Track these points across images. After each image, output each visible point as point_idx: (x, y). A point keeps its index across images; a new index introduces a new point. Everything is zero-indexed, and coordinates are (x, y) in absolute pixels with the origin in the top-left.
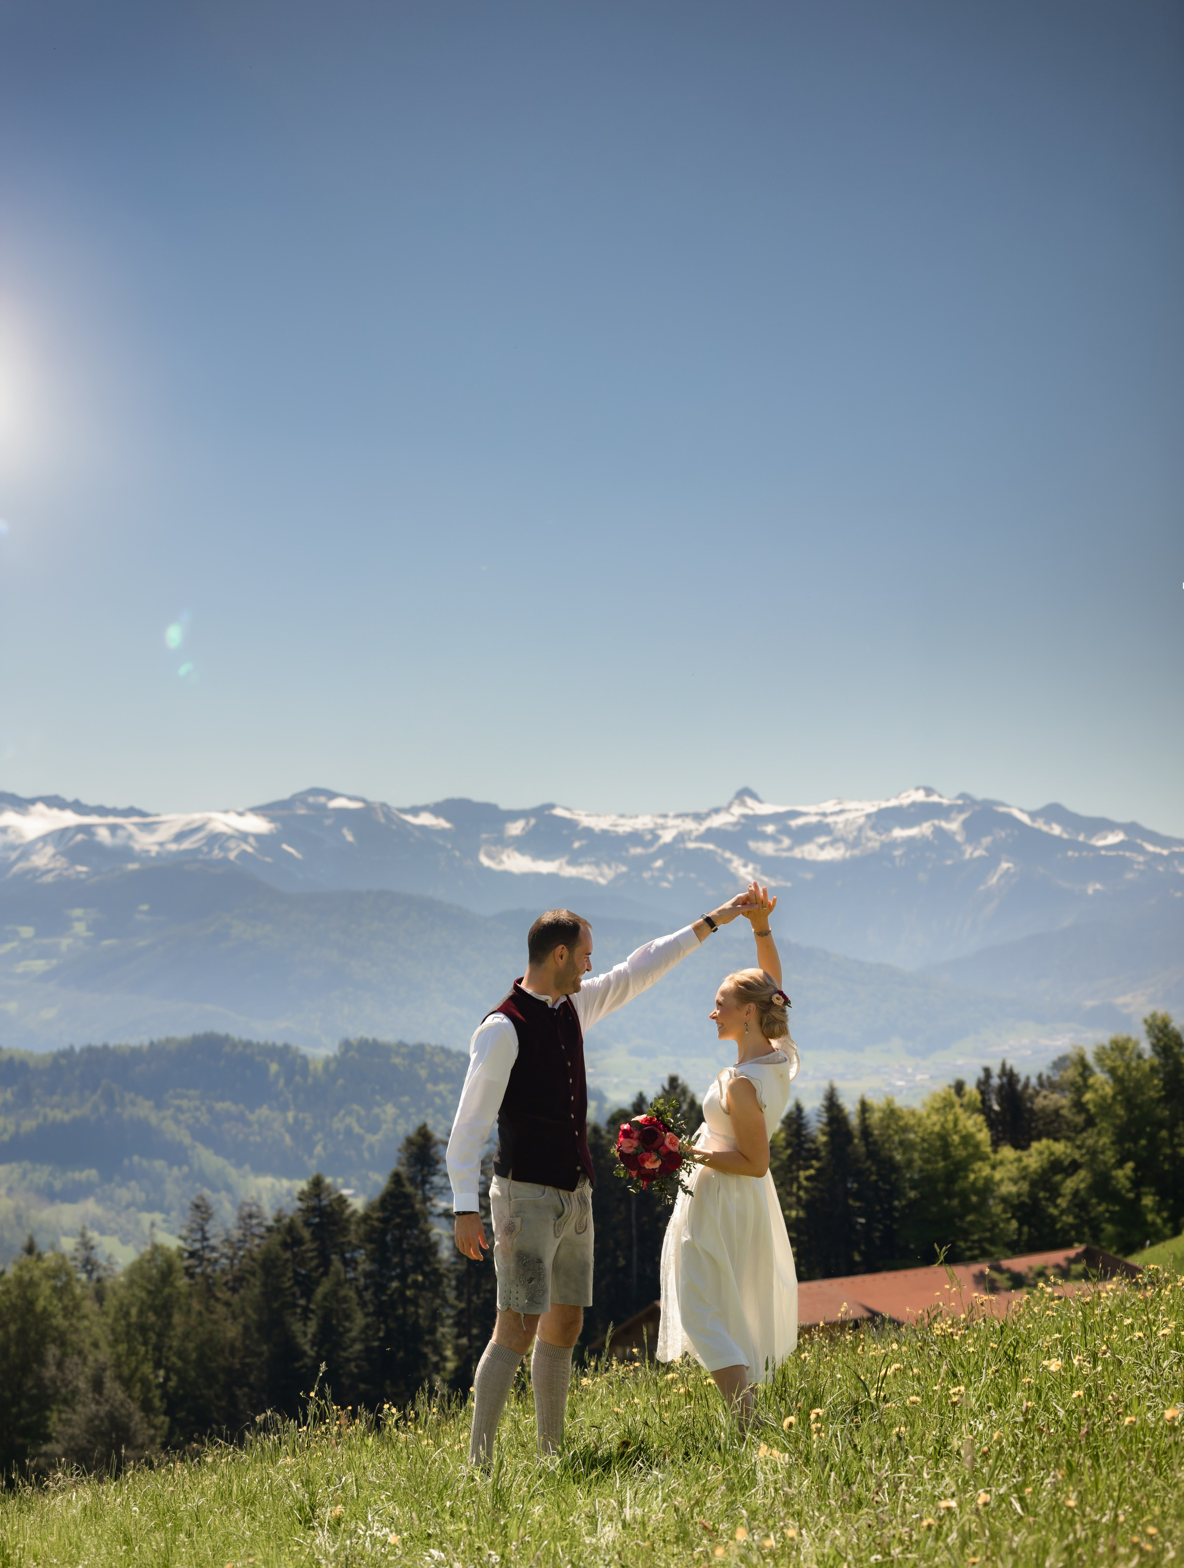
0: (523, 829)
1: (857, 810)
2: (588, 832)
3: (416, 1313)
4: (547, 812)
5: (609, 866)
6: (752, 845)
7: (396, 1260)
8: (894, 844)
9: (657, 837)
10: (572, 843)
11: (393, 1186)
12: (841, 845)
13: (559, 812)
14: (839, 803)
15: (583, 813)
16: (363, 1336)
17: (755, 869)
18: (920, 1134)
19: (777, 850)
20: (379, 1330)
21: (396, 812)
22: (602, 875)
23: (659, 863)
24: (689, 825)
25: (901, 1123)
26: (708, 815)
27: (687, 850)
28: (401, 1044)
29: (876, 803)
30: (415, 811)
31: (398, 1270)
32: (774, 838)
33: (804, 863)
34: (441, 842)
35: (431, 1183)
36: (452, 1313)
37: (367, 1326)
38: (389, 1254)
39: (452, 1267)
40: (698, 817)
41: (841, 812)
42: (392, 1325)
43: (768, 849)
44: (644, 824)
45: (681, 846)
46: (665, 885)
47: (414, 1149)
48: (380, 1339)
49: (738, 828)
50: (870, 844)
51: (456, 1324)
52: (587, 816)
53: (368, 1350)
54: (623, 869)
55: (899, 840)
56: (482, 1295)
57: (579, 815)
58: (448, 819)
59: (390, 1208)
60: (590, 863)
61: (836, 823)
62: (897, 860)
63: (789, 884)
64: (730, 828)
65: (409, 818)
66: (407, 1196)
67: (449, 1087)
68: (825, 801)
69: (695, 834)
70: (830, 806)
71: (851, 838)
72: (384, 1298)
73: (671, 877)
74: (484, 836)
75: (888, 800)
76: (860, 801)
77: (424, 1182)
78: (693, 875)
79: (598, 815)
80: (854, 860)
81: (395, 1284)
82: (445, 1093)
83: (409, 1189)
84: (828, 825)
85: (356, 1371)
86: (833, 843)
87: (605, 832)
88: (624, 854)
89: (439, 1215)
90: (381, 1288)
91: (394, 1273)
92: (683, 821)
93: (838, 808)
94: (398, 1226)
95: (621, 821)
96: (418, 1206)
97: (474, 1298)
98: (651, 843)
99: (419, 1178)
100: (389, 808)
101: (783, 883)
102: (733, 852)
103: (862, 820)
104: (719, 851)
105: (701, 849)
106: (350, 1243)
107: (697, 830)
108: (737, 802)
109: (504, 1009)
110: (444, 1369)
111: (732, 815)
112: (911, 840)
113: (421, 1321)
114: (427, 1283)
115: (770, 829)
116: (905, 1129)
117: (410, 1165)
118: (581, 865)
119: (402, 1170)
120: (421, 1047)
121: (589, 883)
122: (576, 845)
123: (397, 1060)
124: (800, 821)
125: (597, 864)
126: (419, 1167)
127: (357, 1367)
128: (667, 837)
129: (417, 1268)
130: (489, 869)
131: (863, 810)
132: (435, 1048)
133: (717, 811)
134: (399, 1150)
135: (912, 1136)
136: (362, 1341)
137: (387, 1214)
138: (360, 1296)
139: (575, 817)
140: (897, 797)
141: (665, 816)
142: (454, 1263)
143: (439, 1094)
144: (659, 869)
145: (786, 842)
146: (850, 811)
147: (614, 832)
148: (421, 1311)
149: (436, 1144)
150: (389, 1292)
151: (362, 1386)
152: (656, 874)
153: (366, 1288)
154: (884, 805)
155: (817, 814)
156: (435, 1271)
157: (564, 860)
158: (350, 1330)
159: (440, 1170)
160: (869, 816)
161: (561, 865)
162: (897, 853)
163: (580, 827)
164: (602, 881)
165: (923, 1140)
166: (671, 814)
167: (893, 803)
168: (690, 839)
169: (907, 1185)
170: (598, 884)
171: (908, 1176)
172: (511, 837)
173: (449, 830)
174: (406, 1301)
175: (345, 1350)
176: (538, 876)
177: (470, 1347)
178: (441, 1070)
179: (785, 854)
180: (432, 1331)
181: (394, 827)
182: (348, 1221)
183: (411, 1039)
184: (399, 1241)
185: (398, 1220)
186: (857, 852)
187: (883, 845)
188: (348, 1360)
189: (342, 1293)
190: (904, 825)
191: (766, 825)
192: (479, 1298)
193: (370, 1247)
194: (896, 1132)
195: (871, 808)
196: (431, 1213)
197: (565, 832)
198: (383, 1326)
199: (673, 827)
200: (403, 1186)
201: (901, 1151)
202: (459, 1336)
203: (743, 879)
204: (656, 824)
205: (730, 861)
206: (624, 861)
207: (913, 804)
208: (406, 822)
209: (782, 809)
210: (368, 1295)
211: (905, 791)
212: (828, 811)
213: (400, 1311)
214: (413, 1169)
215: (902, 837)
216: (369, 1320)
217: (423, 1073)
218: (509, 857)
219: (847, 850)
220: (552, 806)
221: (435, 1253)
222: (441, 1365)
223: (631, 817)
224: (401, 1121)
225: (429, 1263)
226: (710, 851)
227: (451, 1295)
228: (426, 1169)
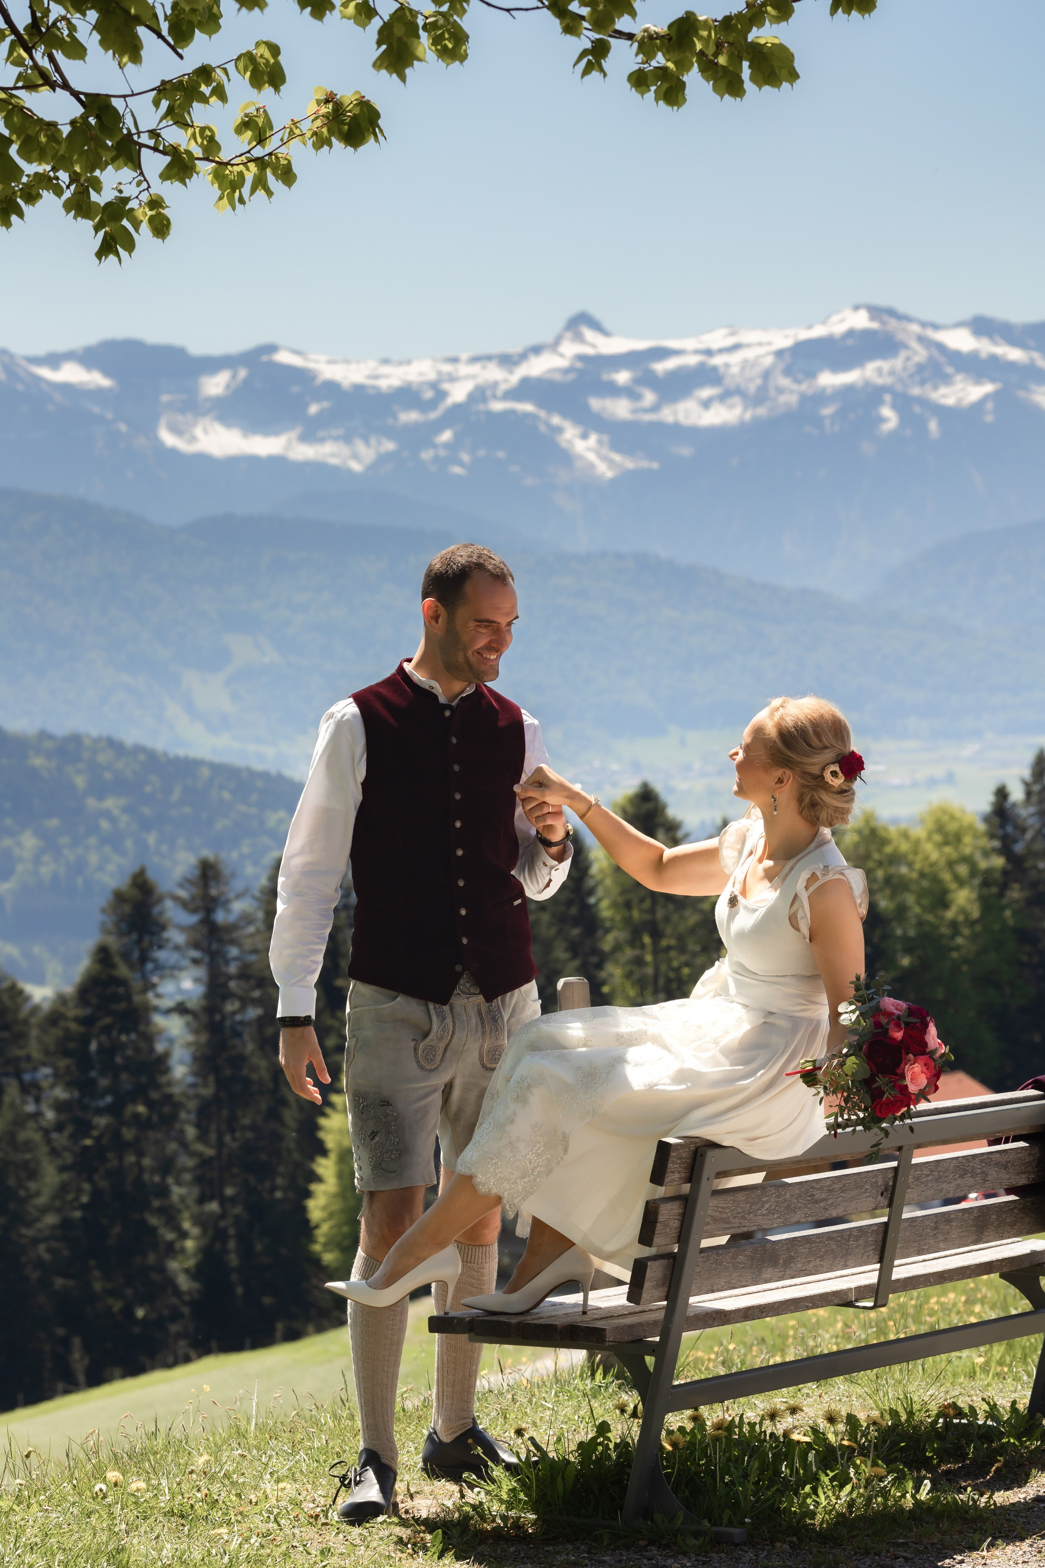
0: (228, 386)
1: (760, 344)
2: (332, 388)
3: (138, 1164)
4: (265, 358)
5: (367, 442)
6: (595, 403)
7: (104, 1082)
8: (821, 397)
9: (442, 395)
10: (306, 407)
11: (98, 967)
12: (736, 400)
13: (284, 357)
14: (733, 334)
15: (323, 358)
16: (58, 1203)
17: (600, 442)
18: (918, 866)
19: (634, 411)
20: (79, 1191)
21: (24, 363)
22: (355, 456)
23: (446, 436)
24: (493, 373)
25: (888, 849)
26: (523, 357)
27: (489, 414)
28: (44, 735)
29: (791, 332)
30: (54, 360)
31: (109, 1099)
32: (629, 392)
33: (678, 432)
34: (96, 410)
35: (155, 961)
36: (190, 1162)
37: (63, 1188)
38: (93, 1074)
39: (191, 1092)
40: (508, 361)
41: (736, 347)
42: (103, 1184)
43: (621, 409)
44: (421, 374)
45: (481, 407)
46: (457, 470)
47: (127, 908)
48: (83, 1207)
49: (571, 376)
50: (783, 399)
51: (199, 1180)
52: (330, 362)
53: (66, 1224)
54: (389, 446)
55: (829, 391)
56: (238, 1134)
57: (317, 362)
58: (106, 373)
59: (94, 1001)
60: (336, 439)
61: (727, 365)
62: (827, 422)
63: (655, 465)
64: (558, 377)
65: (45, 373)
66: (121, 982)
67: (122, 801)
68: (710, 331)
69: (503, 387)
70: (717, 339)
71: (752, 388)
72: (88, 1142)
73: (466, 457)
74: (165, 398)
75: (810, 327)
76: (765, 329)
77: (144, 959)
78: (501, 454)
79: (347, 362)
80: (757, 422)
81: (102, 1121)
82: (116, 812)
83: (123, 971)
84: (715, 369)
85: (47, 1257)
86: (723, 397)
87: (359, 389)
88: (390, 421)
89: (168, 1012)
90: (83, 1128)
91: (102, 1103)
92: (484, 368)
93: (730, 341)
94: (107, 1030)
95: (385, 370)
96: (137, 999)
97: (228, 1139)
98: (433, 404)
99: (136, 955)
100: (11, 356)
101: (644, 464)
102: (565, 415)
103: (769, 360)
104: (542, 414)
105: (513, 412)
106: (28, 1058)
107: (506, 381)
108: (568, 335)
109: (360, 698)
110: (183, 1250)
111: (562, 356)
112: (848, 390)
113: (146, 1177)
114: (155, 1118)
115: (623, 377)
116: (895, 859)
117: (121, 934)
118: (322, 440)
119: (112, 942)
120: (76, 739)
121: (335, 469)
122: (313, 409)
123: (38, 761)
124: (670, 364)
125: (347, 439)
126: (134, 936)
127: (50, 1251)
128: (458, 393)
129: (140, 1093)
130: (174, 452)
131: (769, 344)
132: (98, 740)
133: (537, 350)
134: (103, 911)
135: (904, 870)
136: (58, 1210)
137: (87, 1011)
138: (48, 1141)
139: (311, 365)
140: (824, 322)
141: (454, 360)
142: (193, 1086)
143: (107, 814)
144: (447, 446)
145: (649, 397)
146: (749, 345)
147: (374, 387)
148: (147, 1162)
149: (160, 900)
150: (95, 1133)
151: (59, 1282)
152: (442, 453)
153: (59, 1127)
154: (804, 335)
155: (697, 352)
156: (169, 1097)
157: (293, 434)
158: (38, 1194)
159: (168, 940)
160: (779, 354)
161: (289, 442)
162: (827, 411)
163: (318, 381)
164: (356, 467)
165: (922, 875)
166: (464, 356)
167: (818, 331)
168: (494, 397)
169: (898, 946)
170: (349, 472)
171: (899, 932)
172: (209, 399)
173: (110, 390)
174: (121, 1146)
175: (29, 1224)
176: (253, 461)
177: (223, 1216)
178: (108, 776)
179: (647, 417)
180: (163, 1192)
181: (20, 387)
182: (26, 1022)
183: (61, 727)
184: (108, 1052)
185: (107, 1020)
186: (761, 411)
187: (804, 399)
188: (35, 1241)
189: (23, 1136)
190: (838, 366)
191: (617, 371)
192: (234, 1139)
193: (63, 1063)
194: (880, 864)
195: (783, 340)
196: (156, 1009)
197: (295, 389)
198: (86, 1186)
199: (468, 377)
200: (113, 966)
201: (888, 892)
202: (202, 1200)
203: (581, 458)
204: (439, 373)
205: (559, 430)
206: (390, 433)
207: (851, 333)
208: (39, 379)
209: (641, 345)
210: (60, 1139)
211: (838, 312)
212: (715, 346)
213: (115, 1163)
214: (125, 940)
215: (833, 387)
216: (66, 1176)
217: (80, 781)
218: (206, 431)
219: (746, 408)
220: (272, 348)
221: (167, 1070)
222: (177, 1246)
223: (400, 363)
224: (46, 858)
225: (158, 1086)
226: (527, 415)
227: (191, 1132)
228: (147, 938)
